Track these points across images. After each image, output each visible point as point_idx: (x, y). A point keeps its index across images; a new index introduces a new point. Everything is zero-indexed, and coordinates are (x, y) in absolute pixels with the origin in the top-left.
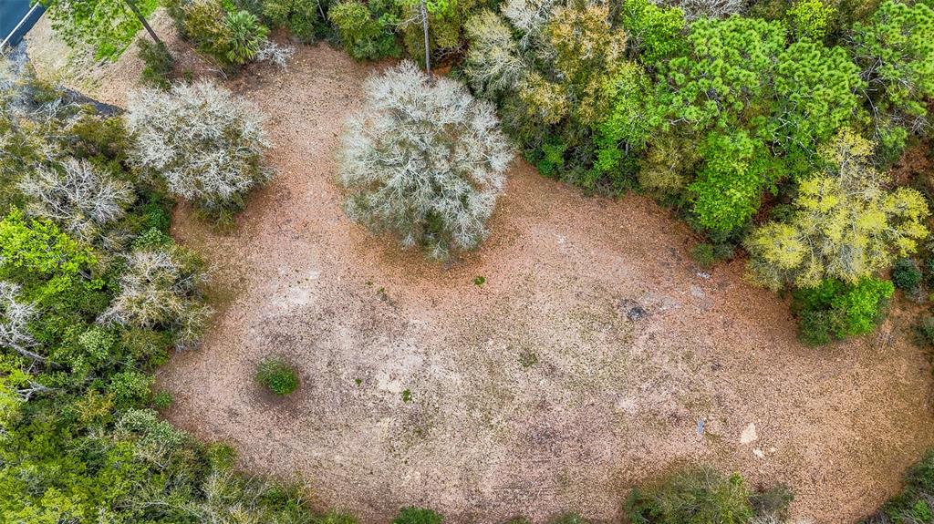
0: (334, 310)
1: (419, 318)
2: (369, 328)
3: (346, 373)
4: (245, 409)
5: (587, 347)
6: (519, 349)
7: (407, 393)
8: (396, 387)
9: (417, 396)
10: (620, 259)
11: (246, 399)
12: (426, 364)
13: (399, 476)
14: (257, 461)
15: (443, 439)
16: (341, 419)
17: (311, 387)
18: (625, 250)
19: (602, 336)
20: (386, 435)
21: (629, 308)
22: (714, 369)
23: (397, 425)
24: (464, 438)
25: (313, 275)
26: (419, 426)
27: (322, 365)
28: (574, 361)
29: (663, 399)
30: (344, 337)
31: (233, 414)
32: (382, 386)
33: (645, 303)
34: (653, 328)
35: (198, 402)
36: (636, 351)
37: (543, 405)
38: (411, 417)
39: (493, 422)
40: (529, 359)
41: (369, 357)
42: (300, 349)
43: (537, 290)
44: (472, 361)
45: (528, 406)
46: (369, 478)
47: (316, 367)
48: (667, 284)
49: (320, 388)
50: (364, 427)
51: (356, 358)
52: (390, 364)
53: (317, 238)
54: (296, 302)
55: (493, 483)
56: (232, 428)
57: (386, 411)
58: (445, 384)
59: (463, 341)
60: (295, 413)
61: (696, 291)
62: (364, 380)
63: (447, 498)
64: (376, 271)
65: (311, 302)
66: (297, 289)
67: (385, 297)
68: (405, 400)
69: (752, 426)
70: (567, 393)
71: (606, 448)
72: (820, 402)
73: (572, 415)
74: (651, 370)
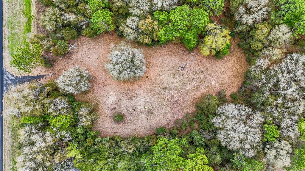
0: (121, 98)
1: (138, 91)
2: (130, 98)
3: (130, 109)
4: (114, 126)
5: (175, 80)
6: (162, 87)
7: (145, 107)
8: (142, 107)
9: (147, 107)
10: (174, 58)
11: (114, 124)
12: (145, 100)
13: (152, 123)
14: (123, 134)
15: (156, 112)
16: (135, 118)
17: (125, 115)
18: (174, 55)
19: (177, 77)
20: (145, 117)
21: (180, 68)
22: (202, 73)
23: (146, 114)
24: (160, 110)
25: (112, 93)
26: (150, 112)
27: (125, 110)
28: (174, 85)
29: (195, 84)
30: (126, 102)
31: (113, 128)
32: (139, 108)
33: (183, 65)
34: (187, 70)
35: (104, 129)
36: (186, 76)
37: (172, 96)
38: (148, 111)
39: (164, 104)
40: (165, 89)
41: (133, 104)
42: (118, 109)
43: (160, 73)
44: (154, 94)
45: (170, 98)
46: (146, 126)
47: (124, 111)
48: (186, 59)
49: (127, 115)
50: (140, 117)
51: (131, 105)
52: (138, 103)
53: (108, 84)
54: (112, 100)
55: (170, 115)
56: (114, 131)
57: (143, 113)
58: (151, 102)
59: (151, 91)
60: (125, 122)
61: (192, 58)
62: (135, 109)
63: (163, 122)
64: (124, 86)
65: (115, 99)
66: (110, 97)
67: (130, 90)
68: (145, 109)
69: (213, 80)
70: (176, 92)
71: (188, 98)
72: (225, 69)
73: (179, 95)
74: (190, 79)
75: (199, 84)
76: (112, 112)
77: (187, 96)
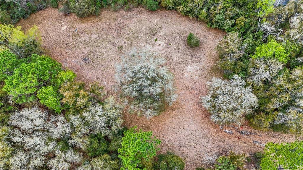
0: (179, 64)
3: (174, 47)
4: (202, 38)
5: (103, 51)
6: (123, 51)
7: (156, 41)
8: (159, 42)
9: (153, 40)
10: (87, 76)
11: (203, 41)
13: (158, 22)
14: (197, 26)
15: (146, 30)
16: (175, 35)
17: (184, 43)
18: (84, 78)
19: (98, 53)
20: (162, 31)
21: (88, 61)
22: (68, 44)
23: (159, 33)
24: (140, 30)
25: (186, 76)
26: (152, 32)
27: (181, 49)
28: (107, 47)
29: (84, 37)
30: (175, 56)
31: (206, 37)
32: (163, 43)
33: (83, 62)
34: (82, 55)
36: (89, 49)
37: (118, 36)
38: (155, 35)
39: (132, 33)
40: (120, 48)
41: (168, 51)
42: (188, 53)
45: (122, 36)
46: (166, 21)
47: (183, 49)
48: (75, 68)
49: (181, 43)
50: (168, 33)
51: (171, 50)
52: (161, 48)
54: (191, 67)
55: (133, 20)
56: (206, 34)
57: (162, 36)
58: (145, 43)
61: (66, 65)
62: (168, 45)
65: (186, 67)
66: (191, 71)
69: (63, 30)
70: (110, 39)
71: (103, 26)
72: (42, 35)
73: (110, 34)
74: (86, 44)
75: (80, 34)
76: (198, 54)
77: (101, 29)
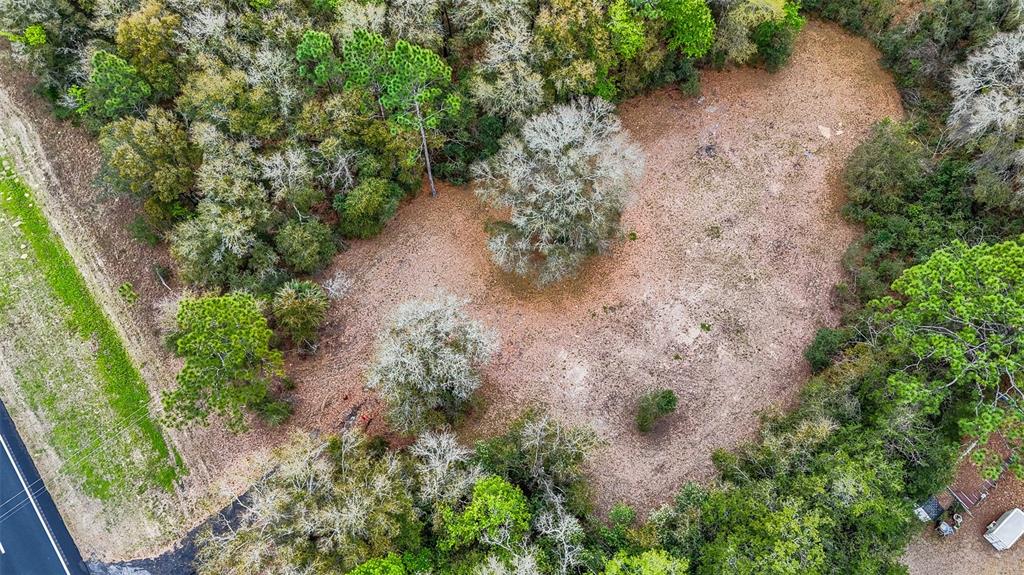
0: (603, 351)
1: (643, 291)
2: (634, 332)
4: (661, 457)
5: (721, 193)
6: (703, 235)
7: (703, 326)
8: (695, 331)
9: (710, 321)
10: (663, 141)
11: (651, 452)
12: (685, 303)
13: (768, 358)
15: (752, 316)
16: (703, 383)
18: (659, 134)
20: (731, 355)
21: (704, 153)
22: (772, 128)
23: (726, 344)
24: (757, 302)
25: (563, 355)
26: (734, 330)
27: (650, 381)
28: (729, 205)
29: (782, 165)
30: (633, 354)
32: (689, 341)
33: (705, 142)
34: (726, 146)
35: (636, 495)
36: (739, 165)
37: (755, 240)
38: (724, 332)
39: (753, 277)
40: (714, 232)
41: (659, 341)
42: (628, 392)
43: (661, 202)
44: (698, 271)
45: (750, 248)
46: (761, 381)
47: (648, 385)
48: (697, 123)
50: (716, 366)
51: (655, 351)
52: (674, 328)
53: (528, 339)
54: (581, 377)
55: (799, 297)
57: (711, 348)
58: (708, 297)
59: (678, 269)
60: (682, 418)
61: (711, 110)
62: (678, 353)
63: (799, 332)
64: (585, 307)
65: (587, 366)
66: (569, 373)
67: (612, 309)
68: (709, 330)
69: (820, 127)
70: (751, 219)
71: (802, 215)
72: (819, 85)
73: (769, 223)
74: (757, 163)
75: (794, 159)
76: (614, 417)
77: (794, 209)
